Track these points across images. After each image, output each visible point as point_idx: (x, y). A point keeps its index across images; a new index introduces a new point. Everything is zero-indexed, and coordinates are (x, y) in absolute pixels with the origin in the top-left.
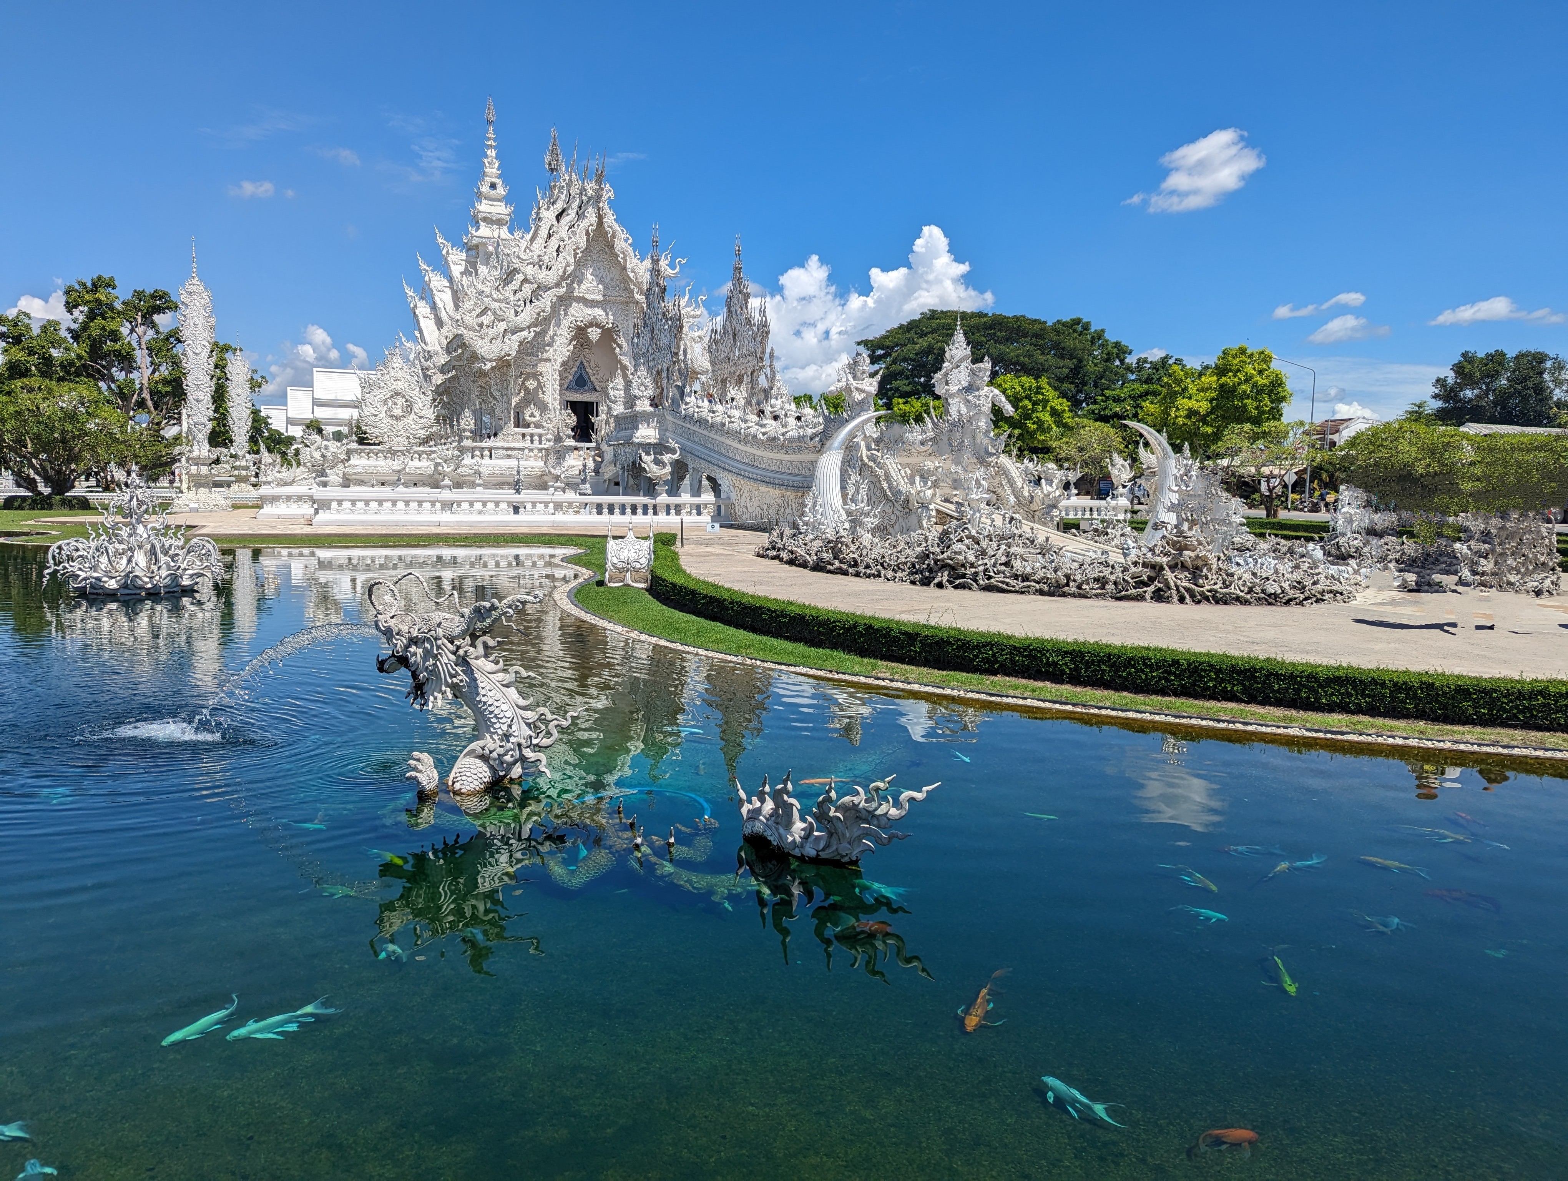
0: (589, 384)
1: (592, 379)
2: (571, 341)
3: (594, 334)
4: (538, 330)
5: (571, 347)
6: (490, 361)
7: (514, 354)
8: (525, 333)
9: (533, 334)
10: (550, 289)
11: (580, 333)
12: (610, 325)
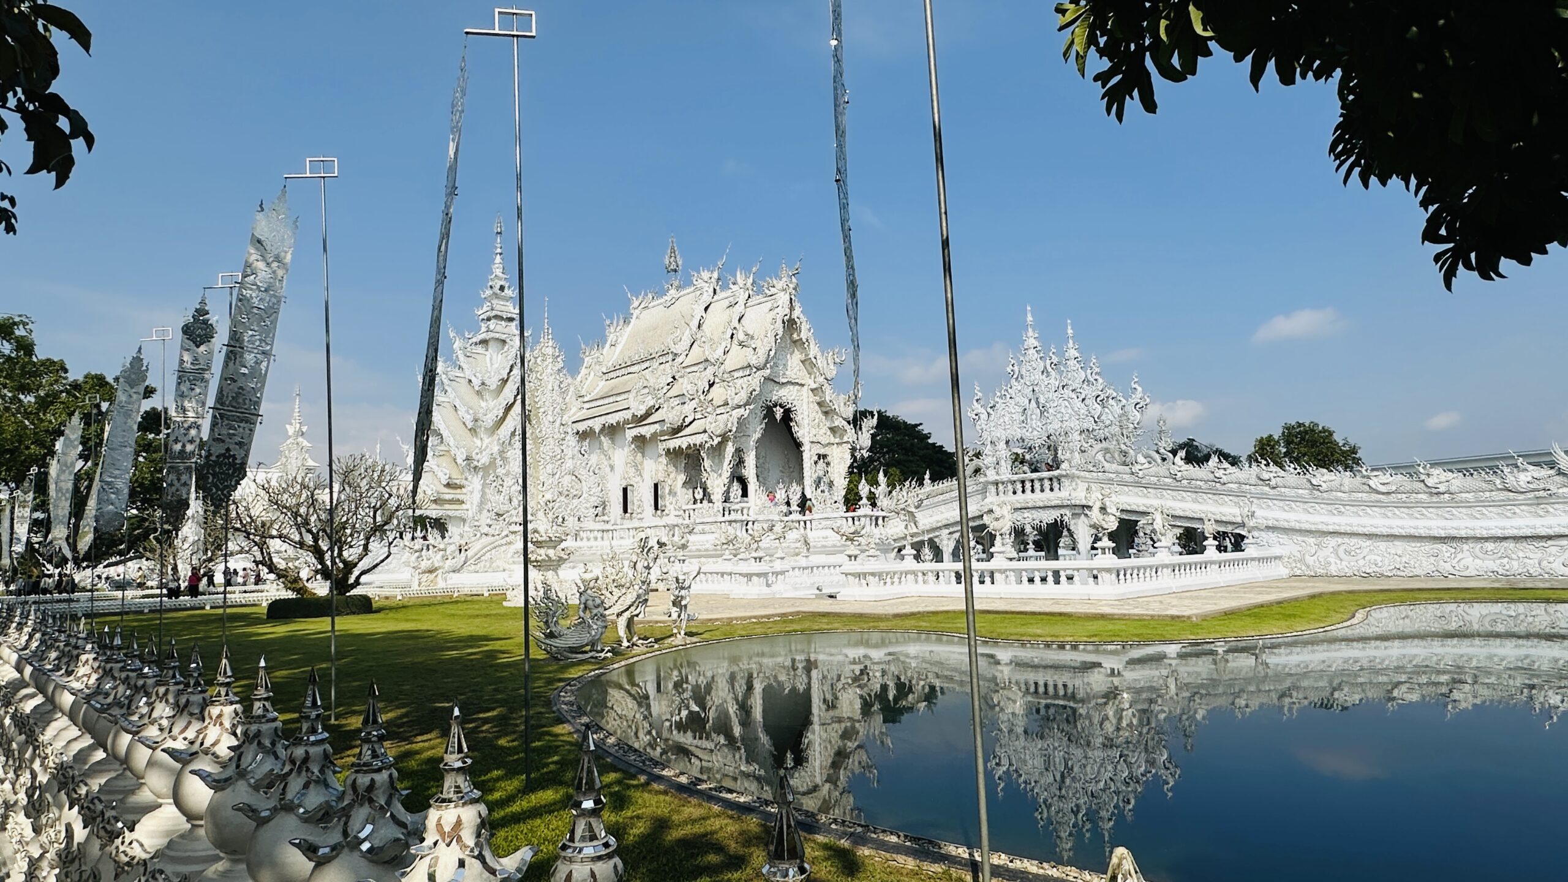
2: (764, 419)
3: (779, 413)
5: (763, 426)
6: (717, 436)
7: (734, 429)
8: (742, 410)
9: (748, 411)
10: (758, 369)
11: (769, 411)
12: (790, 406)
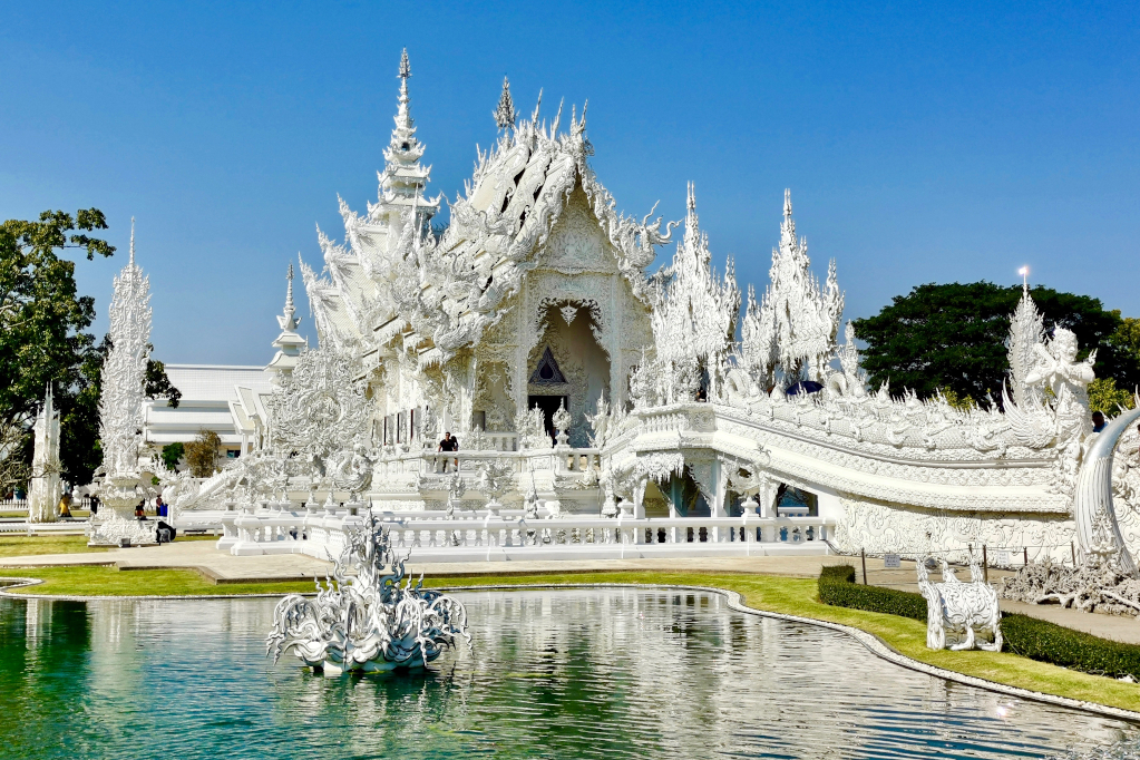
0: (555, 375)
1: (561, 367)
2: (542, 323)
3: (569, 314)
4: (504, 311)
5: (542, 332)
6: (450, 351)
7: (477, 342)
9: (499, 316)
10: (519, 262)
11: (552, 313)
12: (588, 304)
